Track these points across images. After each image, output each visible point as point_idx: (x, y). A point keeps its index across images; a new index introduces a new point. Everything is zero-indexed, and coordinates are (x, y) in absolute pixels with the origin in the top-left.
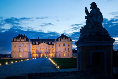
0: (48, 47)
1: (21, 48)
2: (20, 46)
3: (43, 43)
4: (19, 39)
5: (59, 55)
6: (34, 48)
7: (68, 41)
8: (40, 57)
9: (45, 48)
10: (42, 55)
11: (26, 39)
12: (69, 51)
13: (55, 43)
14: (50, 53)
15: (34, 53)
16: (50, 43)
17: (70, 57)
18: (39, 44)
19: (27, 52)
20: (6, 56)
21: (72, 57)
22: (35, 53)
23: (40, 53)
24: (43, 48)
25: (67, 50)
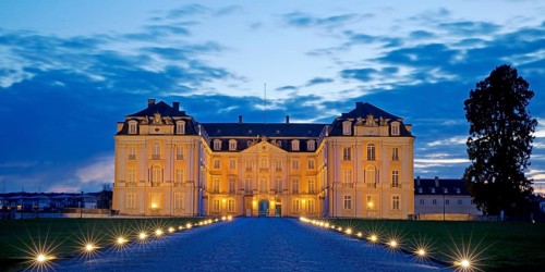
0: (288, 161)
1: (158, 167)
2: (156, 158)
3: (264, 143)
4: (150, 123)
5: (348, 204)
6: (217, 166)
7: (390, 135)
8: (244, 210)
9: (273, 168)
10: (255, 204)
11: (183, 123)
12: (395, 184)
13: (327, 143)
14: (296, 192)
15: (216, 192)
16: (296, 144)
17: (405, 217)
18: (242, 146)
19: (188, 185)
20: (76, 201)
21: (412, 213)
22: (223, 193)
23: (250, 194)
24: (261, 170)
25: (386, 178)
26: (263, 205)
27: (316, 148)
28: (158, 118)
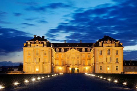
0: (81, 55)
1: (38, 57)
2: (37, 54)
3: (73, 49)
4: (35, 43)
5: (101, 69)
6: (58, 57)
7: (115, 46)
8: (67, 71)
9: (76, 58)
10: (70, 69)
11: (46, 43)
12: (117, 62)
13: (94, 49)
14: (84, 65)
15: (57, 65)
16: (84, 49)
17: (120, 73)
18: (66, 50)
19: (48, 63)
21: (122, 71)
22: (60, 66)
23: (68, 66)
24: (72, 58)
25: (114, 60)
26: (73, 69)
27: (90, 51)
28: (37, 41)
